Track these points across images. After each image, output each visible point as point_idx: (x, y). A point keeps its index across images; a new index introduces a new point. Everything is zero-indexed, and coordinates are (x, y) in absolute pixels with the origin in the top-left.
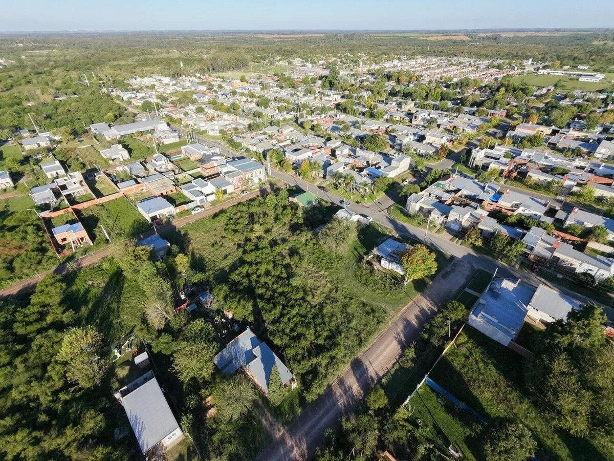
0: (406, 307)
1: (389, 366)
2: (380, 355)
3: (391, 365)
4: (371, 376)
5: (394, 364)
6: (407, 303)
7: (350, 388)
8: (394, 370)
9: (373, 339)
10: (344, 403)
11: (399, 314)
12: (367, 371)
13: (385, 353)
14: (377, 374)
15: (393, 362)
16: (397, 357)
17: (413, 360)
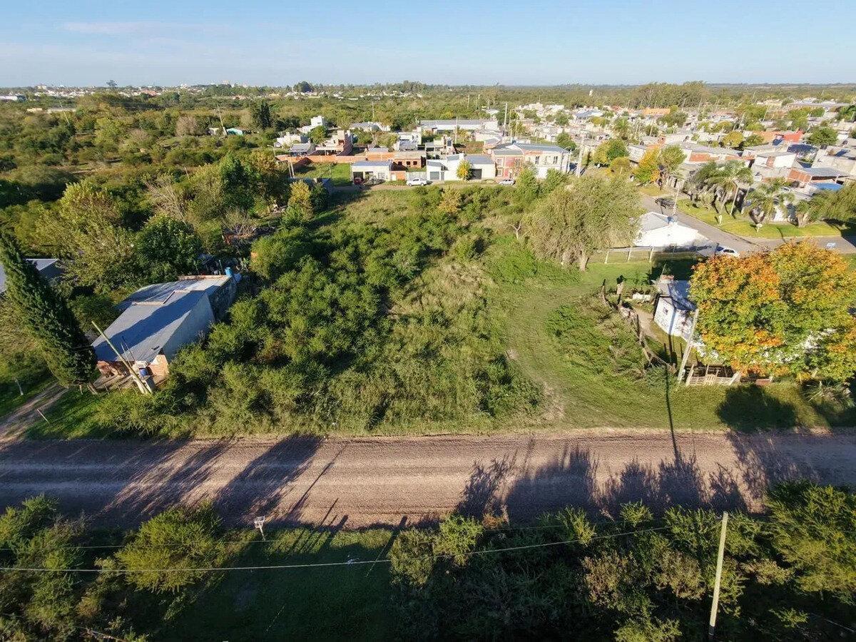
0: (624, 431)
1: (357, 519)
2: (378, 472)
3: (369, 520)
4: (278, 497)
5: (376, 526)
6: (637, 425)
7: (204, 477)
8: (354, 538)
9: (417, 432)
10: (140, 493)
11: (580, 432)
12: (292, 479)
13: (397, 480)
14: (300, 504)
15: (383, 519)
16: (415, 519)
17: (442, 564)
